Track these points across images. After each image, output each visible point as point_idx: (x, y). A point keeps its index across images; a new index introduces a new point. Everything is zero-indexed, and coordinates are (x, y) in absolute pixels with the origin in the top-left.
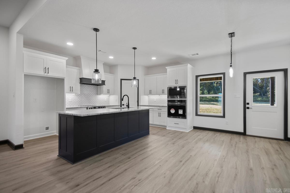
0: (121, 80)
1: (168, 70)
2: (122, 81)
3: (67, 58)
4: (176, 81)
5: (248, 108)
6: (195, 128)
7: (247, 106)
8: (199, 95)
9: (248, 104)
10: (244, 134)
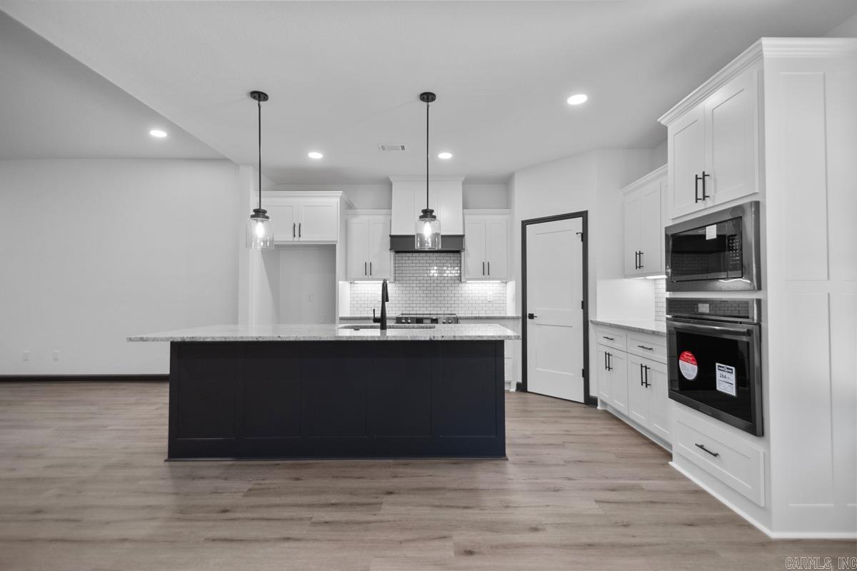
0: (525, 224)
2: (528, 227)
3: (340, 193)
4: (701, 183)
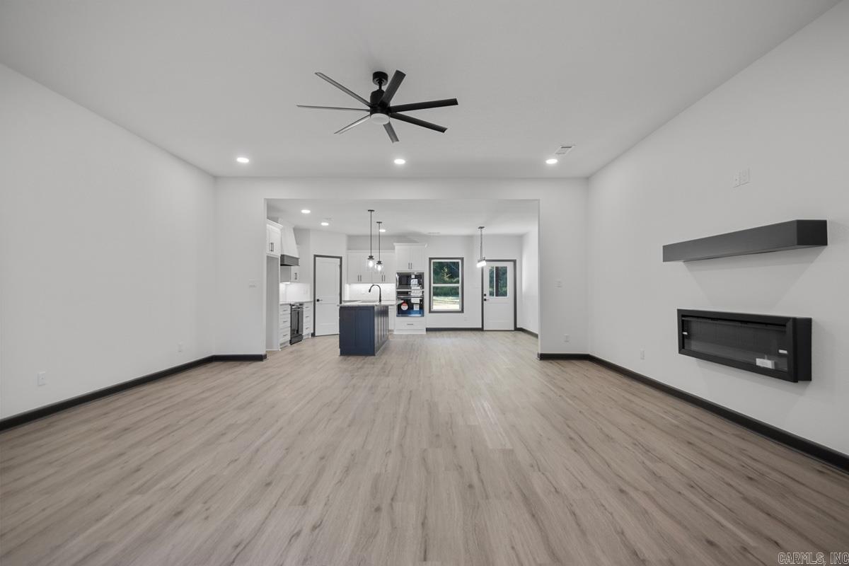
0: (315, 256)
1: (396, 247)
2: (317, 258)
4: (410, 265)
5: (485, 300)
6: (428, 330)
7: (485, 297)
8: (433, 285)
9: (485, 295)
10: (481, 330)
